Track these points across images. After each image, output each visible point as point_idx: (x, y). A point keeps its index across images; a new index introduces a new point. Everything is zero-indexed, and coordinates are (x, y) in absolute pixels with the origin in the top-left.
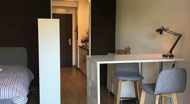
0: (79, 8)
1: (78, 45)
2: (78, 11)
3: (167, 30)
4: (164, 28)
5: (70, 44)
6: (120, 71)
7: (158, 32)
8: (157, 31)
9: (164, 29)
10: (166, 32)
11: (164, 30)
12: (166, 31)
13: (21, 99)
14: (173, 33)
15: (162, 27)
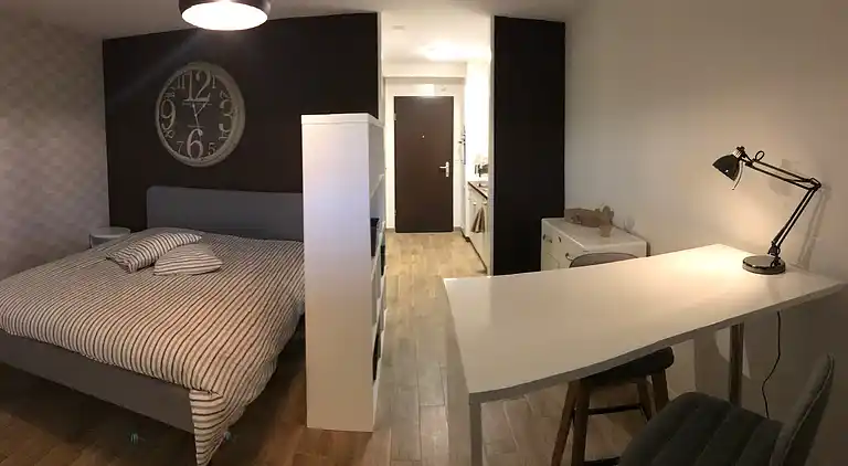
1: (467, 180)
3: (758, 161)
5: (447, 175)
7: (722, 170)
8: (719, 165)
9: (747, 159)
10: (756, 169)
11: (747, 164)
12: (754, 164)
14: (779, 174)
15: (739, 150)
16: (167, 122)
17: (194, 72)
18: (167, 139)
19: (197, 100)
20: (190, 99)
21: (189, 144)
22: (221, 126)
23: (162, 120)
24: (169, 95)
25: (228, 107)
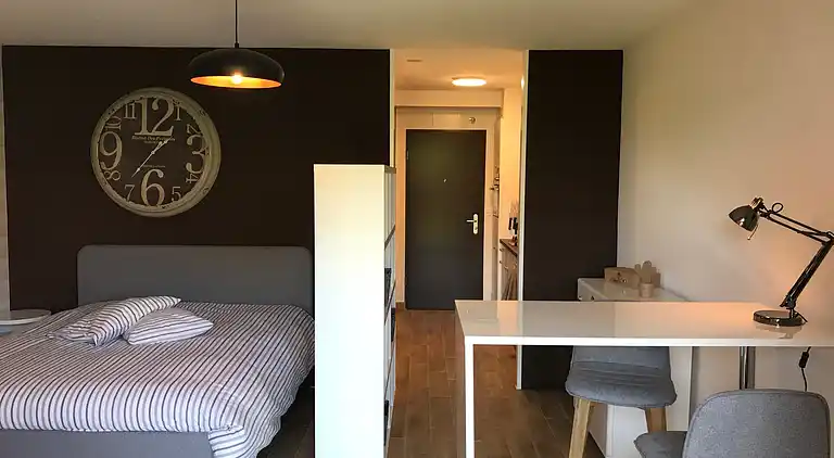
0: (506, 112)
1: (500, 238)
2: (503, 122)
3: (775, 213)
4: (761, 206)
5: (475, 232)
6: (592, 360)
7: (737, 221)
8: (734, 216)
9: (764, 210)
10: (773, 220)
11: (765, 215)
12: (771, 215)
13: (235, 436)
14: (802, 229)
15: (756, 200)
16: (109, 161)
17: (151, 100)
18: (111, 182)
19: (154, 133)
20: (144, 132)
21: (144, 189)
22: (189, 167)
23: (102, 158)
24: (112, 126)
25: (198, 143)
